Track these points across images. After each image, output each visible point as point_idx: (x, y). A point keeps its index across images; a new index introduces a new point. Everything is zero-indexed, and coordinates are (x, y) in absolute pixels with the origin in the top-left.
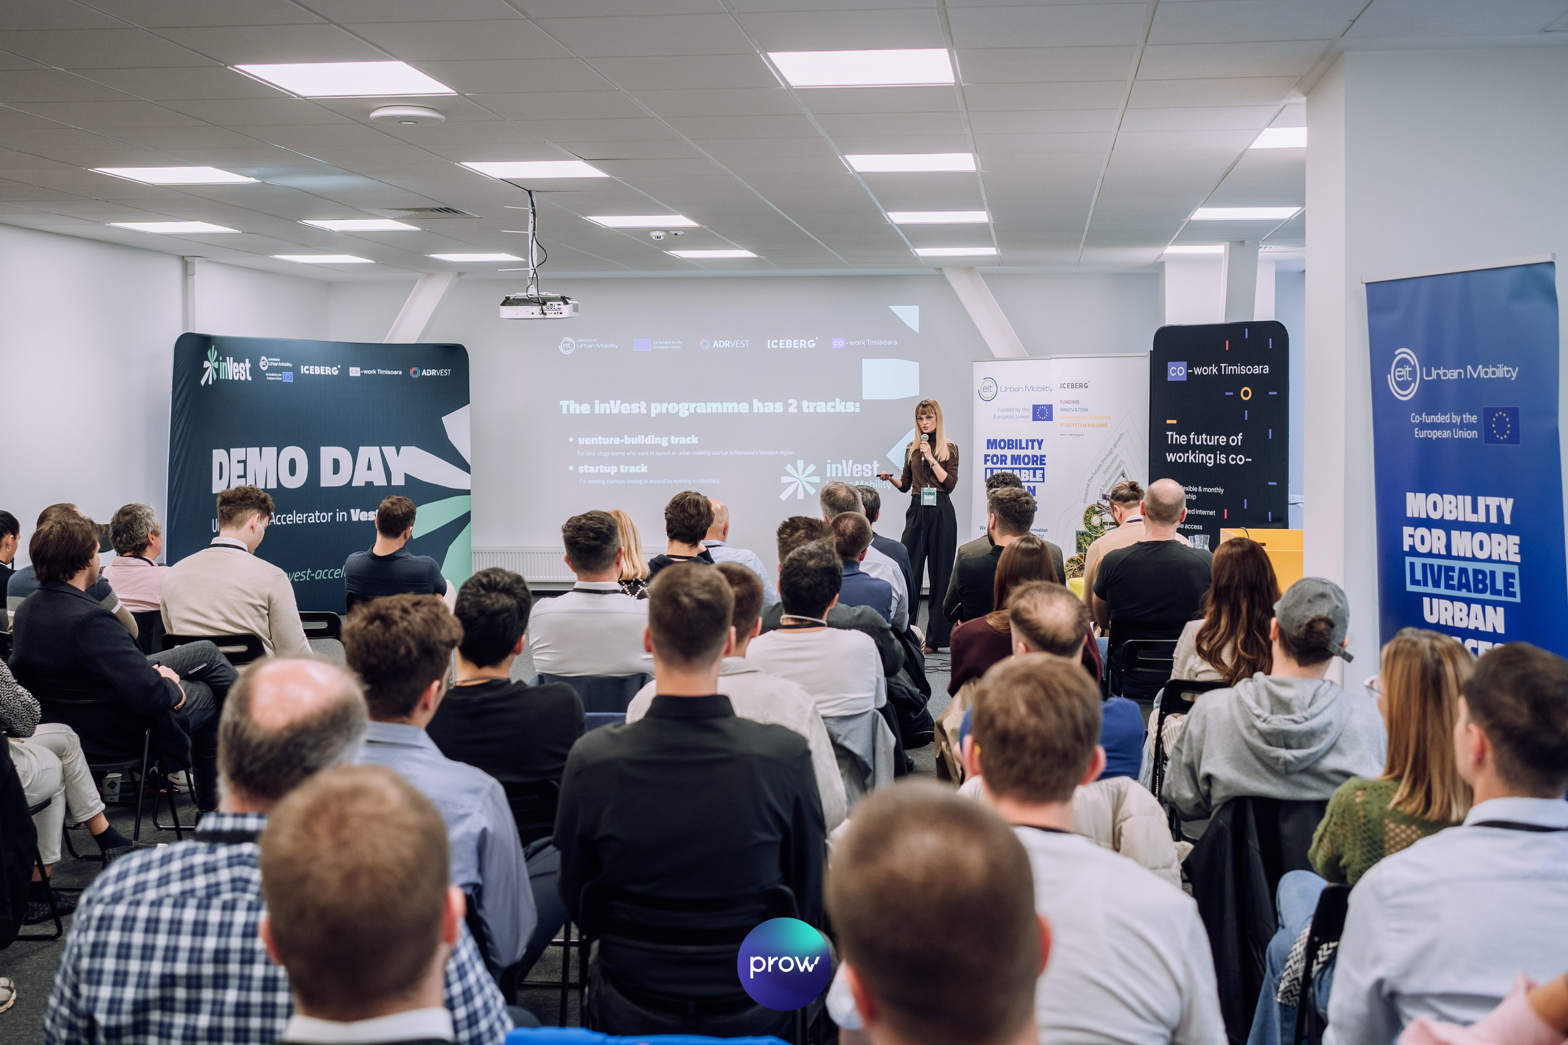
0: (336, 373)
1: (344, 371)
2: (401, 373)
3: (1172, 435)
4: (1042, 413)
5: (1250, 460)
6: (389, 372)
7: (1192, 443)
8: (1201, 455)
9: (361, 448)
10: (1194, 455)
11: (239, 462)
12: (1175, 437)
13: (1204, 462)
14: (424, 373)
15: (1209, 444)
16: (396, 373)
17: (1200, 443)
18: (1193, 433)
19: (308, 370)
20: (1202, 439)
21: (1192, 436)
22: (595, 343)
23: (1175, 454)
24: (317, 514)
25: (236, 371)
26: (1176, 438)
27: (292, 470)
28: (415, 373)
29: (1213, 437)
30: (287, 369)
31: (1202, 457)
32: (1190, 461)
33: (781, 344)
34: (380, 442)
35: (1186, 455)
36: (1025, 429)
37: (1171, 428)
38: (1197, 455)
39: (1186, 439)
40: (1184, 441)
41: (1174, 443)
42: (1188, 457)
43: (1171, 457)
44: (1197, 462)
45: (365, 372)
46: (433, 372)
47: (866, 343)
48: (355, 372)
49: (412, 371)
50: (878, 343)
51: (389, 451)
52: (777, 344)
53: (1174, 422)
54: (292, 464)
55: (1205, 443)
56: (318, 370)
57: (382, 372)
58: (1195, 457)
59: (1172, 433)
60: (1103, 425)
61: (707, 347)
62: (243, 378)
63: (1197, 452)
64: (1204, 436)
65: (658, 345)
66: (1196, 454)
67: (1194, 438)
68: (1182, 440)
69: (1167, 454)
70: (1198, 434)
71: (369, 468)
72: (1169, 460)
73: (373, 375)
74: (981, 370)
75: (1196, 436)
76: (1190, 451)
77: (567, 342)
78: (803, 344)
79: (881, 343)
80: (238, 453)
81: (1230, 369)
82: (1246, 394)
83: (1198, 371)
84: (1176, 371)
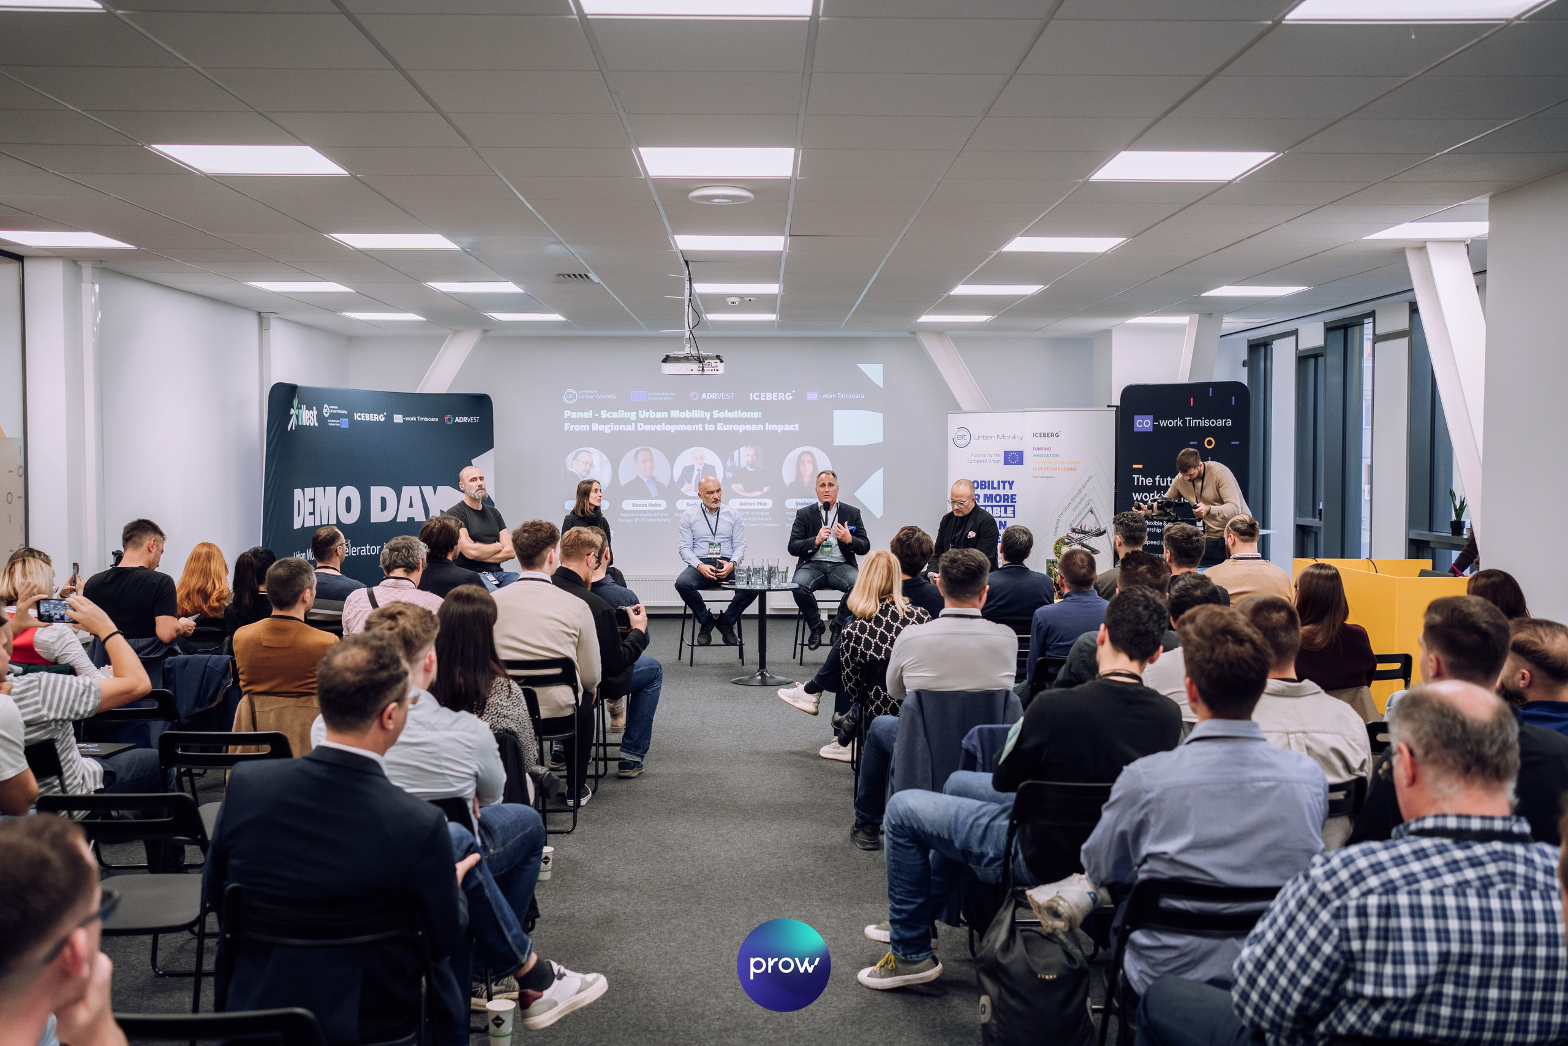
0: (383, 419)
1: (389, 418)
2: (437, 420)
3: (1138, 478)
4: (1014, 458)
6: (426, 419)
7: (1157, 484)
9: (405, 488)
11: (310, 500)
12: (1141, 479)
14: (457, 420)
16: (433, 420)
18: (1159, 476)
19: (360, 417)
21: (1157, 479)
22: (595, 394)
23: (1141, 494)
24: (368, 547)
25: (307, 417)
26: (1142, 481)
27: (348, 510)
28: (449, 420)
30: (343, 416)
33: (762, 396)
34: (419, 482)
35: (1152, 494)
36: (998, 472)
37: (1138, 471)
39: (1151, 481)
41: (1140, 484)
42: (1154, 497)
43: (1137, 496)
45: (407, 419)
46: (465, 419)
47: (837, 396)
48: (398, 419)
49: (446, 418)
50: (847, 396)
51: (428, 490)
52: (759, 396)
53: (1141, 466)
54: (348, 501)
56: (368, 417)
57: (421, 419)
59: (1138, 476)
60: (1072, 469)
61: (696, 399)
62: (312, 424)
65: (653, 396)
67: (1159, 481)
68: (1149, 482)
69: (1133, 493)
70: (1163, 476)
71: (411, 506)
72: (1135, 499)
73: (413, 421)
74: (954, 421)
75: (1161, 479)
76: (1156, 492)
77: (570, 393)
78: (781, 396)
79: (850, 396)
80: (309, 491)
81: (1194, 422)
82: (1210, 443)
83: (1163, 423)
84: (1142, 423)
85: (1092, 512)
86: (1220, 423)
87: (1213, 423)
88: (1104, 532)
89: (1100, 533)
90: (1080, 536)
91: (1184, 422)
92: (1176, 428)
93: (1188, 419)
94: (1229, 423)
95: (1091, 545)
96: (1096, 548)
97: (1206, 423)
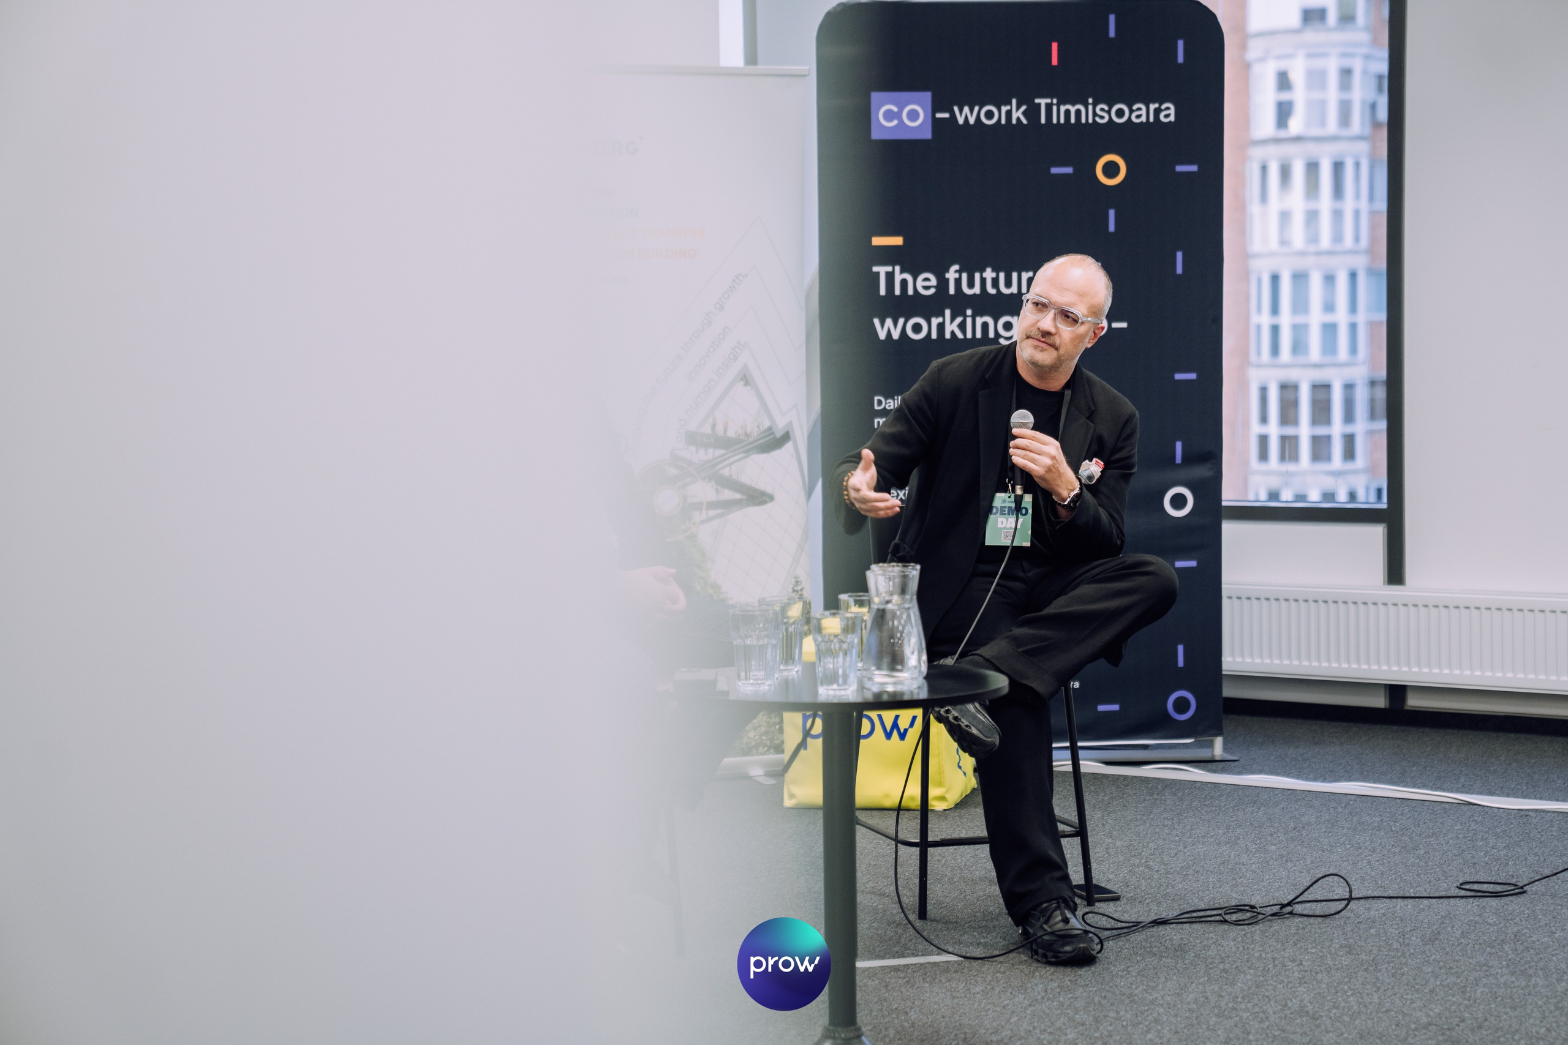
3: (890, 276)
5: (1124, 325)
7: (952, 291)
8: (979, 321)
10: (959, 320)
12: (898, 277)
13: (992, 335)
15: (1005, 291)
17: (977, 290)
18: (956, 267)
20: (983, 281)
21: (952, 275)
23: (901, 321)
26: (904, 283)
29: (1015, 275)
31: (985, 326)
32: (948, 336)
35: (935, 321)
37: (889, 255)
38: (969, 321)
39: (934, 282)
40: (926, 288)
41: (897, 292)
42: (941, 327)
43: (887, 329)
44: (969, 335)
53: (898, 241)
55: (991, 291)
58: (962, 326)
59: (889, 269)
60: (677, 253)
63: (969, 312)
64: (989, 274)
66: (965, 316)
67: (958, 282)
68: (925, 284)
69: (876, 321)
70: (971, 267)
72: (882, 335)
75: (964, 276)
76: (948, 312)
81: (1064, 112)
82: (1111, 170)
83: (965, 115)
84: (898, 116)
85: (746, 379)
86: (1141, 113)
87: (1120, 113)
88: (786, 437)
89: (774, 441)
90: (712, 453)
91: (1032, 112)
92: (1008, 129)
93: (1043, 102)
94: (1169, 113)
95: (745, 480)
96: (763, 485)
97: (1100, 113)
